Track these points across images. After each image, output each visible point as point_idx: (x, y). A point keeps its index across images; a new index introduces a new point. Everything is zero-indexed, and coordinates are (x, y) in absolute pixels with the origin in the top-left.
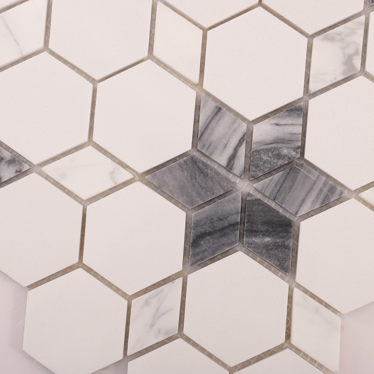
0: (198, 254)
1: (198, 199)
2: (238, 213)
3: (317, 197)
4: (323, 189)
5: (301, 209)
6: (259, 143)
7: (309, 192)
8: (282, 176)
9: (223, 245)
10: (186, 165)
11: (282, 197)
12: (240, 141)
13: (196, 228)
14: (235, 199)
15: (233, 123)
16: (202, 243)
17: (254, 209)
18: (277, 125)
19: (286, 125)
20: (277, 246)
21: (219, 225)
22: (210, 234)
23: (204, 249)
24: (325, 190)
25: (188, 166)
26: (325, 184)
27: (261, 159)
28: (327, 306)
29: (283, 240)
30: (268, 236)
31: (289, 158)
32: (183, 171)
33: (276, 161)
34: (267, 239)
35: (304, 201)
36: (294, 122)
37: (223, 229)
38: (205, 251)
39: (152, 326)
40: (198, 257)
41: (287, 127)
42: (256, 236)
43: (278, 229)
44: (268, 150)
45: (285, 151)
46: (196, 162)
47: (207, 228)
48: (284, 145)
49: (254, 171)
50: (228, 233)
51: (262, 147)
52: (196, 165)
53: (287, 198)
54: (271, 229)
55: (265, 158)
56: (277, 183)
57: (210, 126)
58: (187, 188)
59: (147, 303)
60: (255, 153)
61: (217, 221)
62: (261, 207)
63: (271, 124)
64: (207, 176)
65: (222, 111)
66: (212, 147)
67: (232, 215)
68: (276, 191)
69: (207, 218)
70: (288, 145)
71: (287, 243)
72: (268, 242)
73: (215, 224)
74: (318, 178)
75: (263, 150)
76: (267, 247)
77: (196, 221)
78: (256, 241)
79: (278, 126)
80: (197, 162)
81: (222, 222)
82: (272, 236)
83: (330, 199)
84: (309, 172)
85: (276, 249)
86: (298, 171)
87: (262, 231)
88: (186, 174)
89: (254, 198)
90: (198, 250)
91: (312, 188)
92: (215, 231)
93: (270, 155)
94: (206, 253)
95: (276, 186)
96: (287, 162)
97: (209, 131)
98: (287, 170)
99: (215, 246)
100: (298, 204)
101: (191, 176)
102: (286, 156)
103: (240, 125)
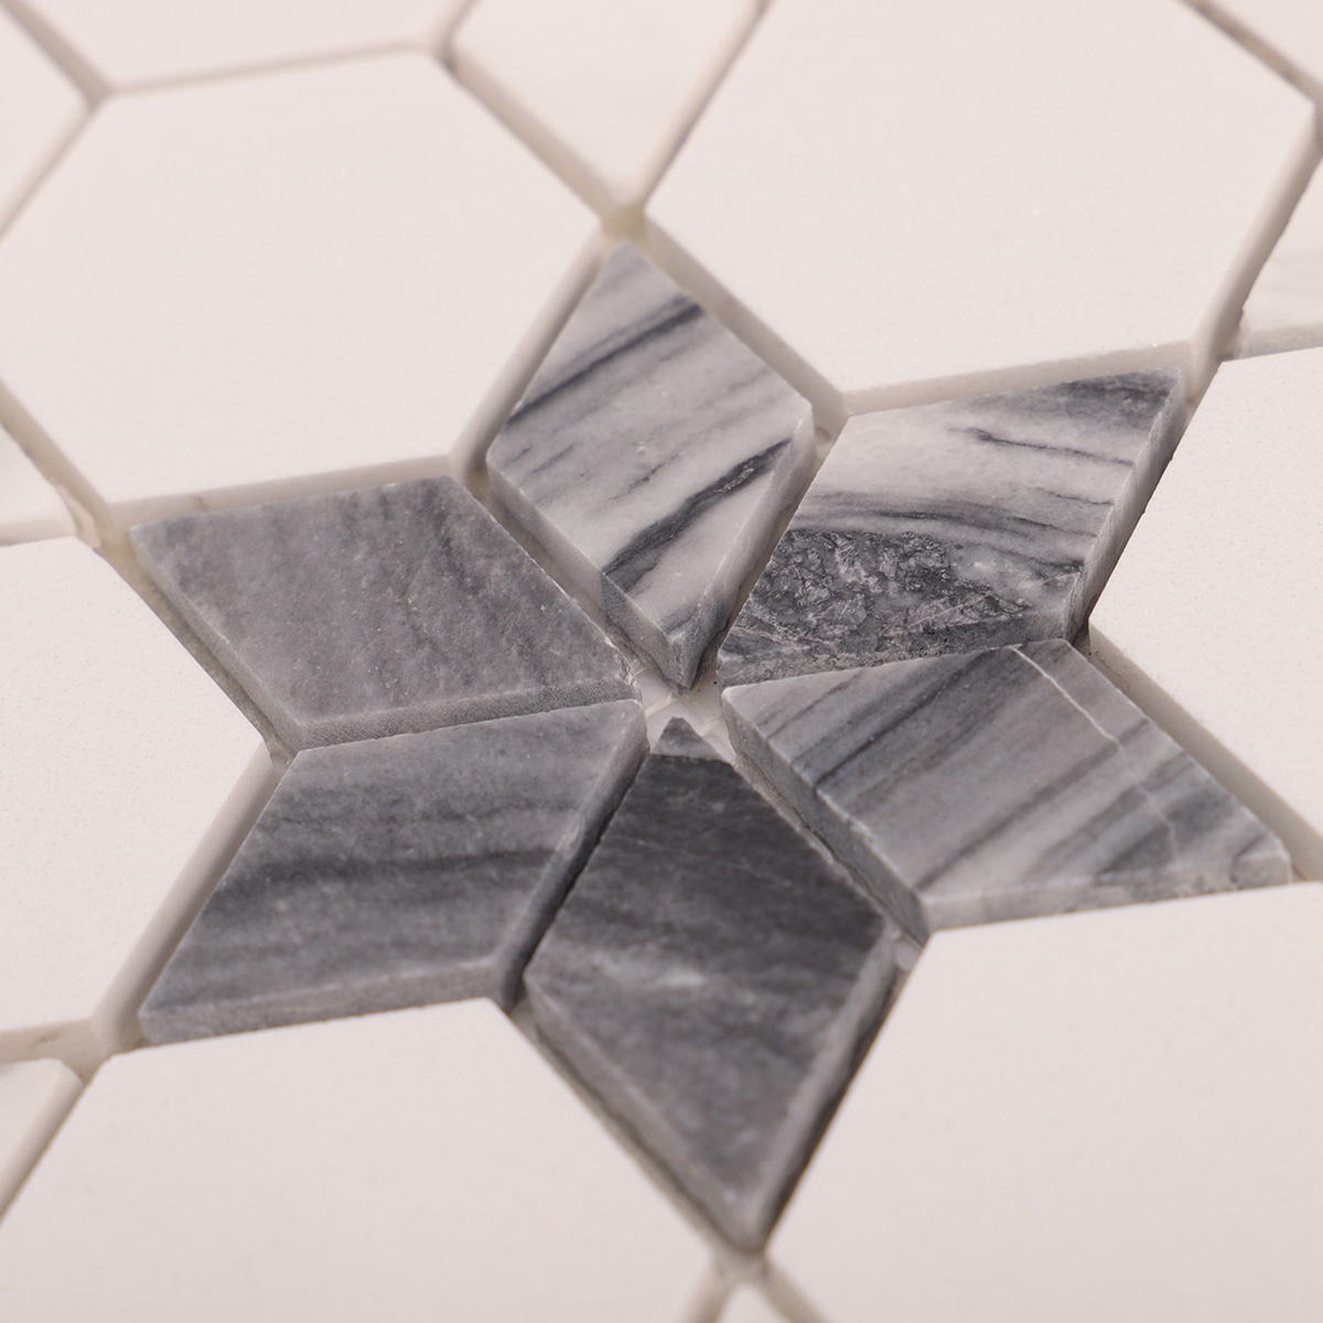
0: (228, 958)
1: (369, 688)
3: (1090, 831)
4: (1142, 798)
5: (967, 868)
6: (848, 501)
7: (1046, 794)
8: (915, 679)
9: (401, 945)
10: (381, 518)
11: (869, 783)
12: (739, 468)
13: (285, 826)
14: (579, 733)
15: (735, 388)
16: (282, 905)
18: (986, 437)
19: (1042, 448)
20: (726, 1028)
21: (424, 840)
22: (349, 871)
23: (273, 937)
24: (1156, 806)
25: (391, 523)
26: (1162, 777)
27: (823, 575)
29: (779, 1001)
30: (699, 961)
31: (993, 603)
32: (349, 542)
33: (909, 600)
34: (685, 978)
35: (996, 830)
36: (1093, 443)
37: (443, 864)
38: (280, 950)
40: (216, 975)
41: (1043, 457)
44: (878, 543)
45: (982, 567)
46: (442, 517)
47: (347, 841)
48: (991, 537)
49: (755, 622)
50: (459, 894)
51: (851, 523)
52: (437, 528)
53: (900, 796)
54: (726, 929)
55: (848, 573)
56: (871, 710)
57: (603, 378)
58: (334, 623)
60: (799, 542)
61: (426, 817)
62: (718, 807)
63: (953, 430)
64: (475, 590)
65: (700, 325)
66: (567, 468)
67: (530, 805)
68: (846, 746)
69: (368, 790)
70: (1008, 542)
71: (797, 1025)
72: (684, 992)
73: (405, 832)
74: (1131, 735)
75: (852, 536)
77: (303, 791)
79: (988, 446)
80: (451, 517)
81: (450, 828)
82: (725, 969)
83: (1169, 859)
84: (1088, 695)
86: (1019, 678)
87: (668, 928)
88: (358, 557)
89: (694, 752)
90: (236, 938)
91: (1074, 776)
92: (387, 868)
93: (887, 565)
94: (277, 963)
95: (856, 720)
96: (971, 618)
97: (584, 393)
98: (959, 658)
100: (953, 834)
101: (386, 573)
102: (977, 589)
103: (771, 401)
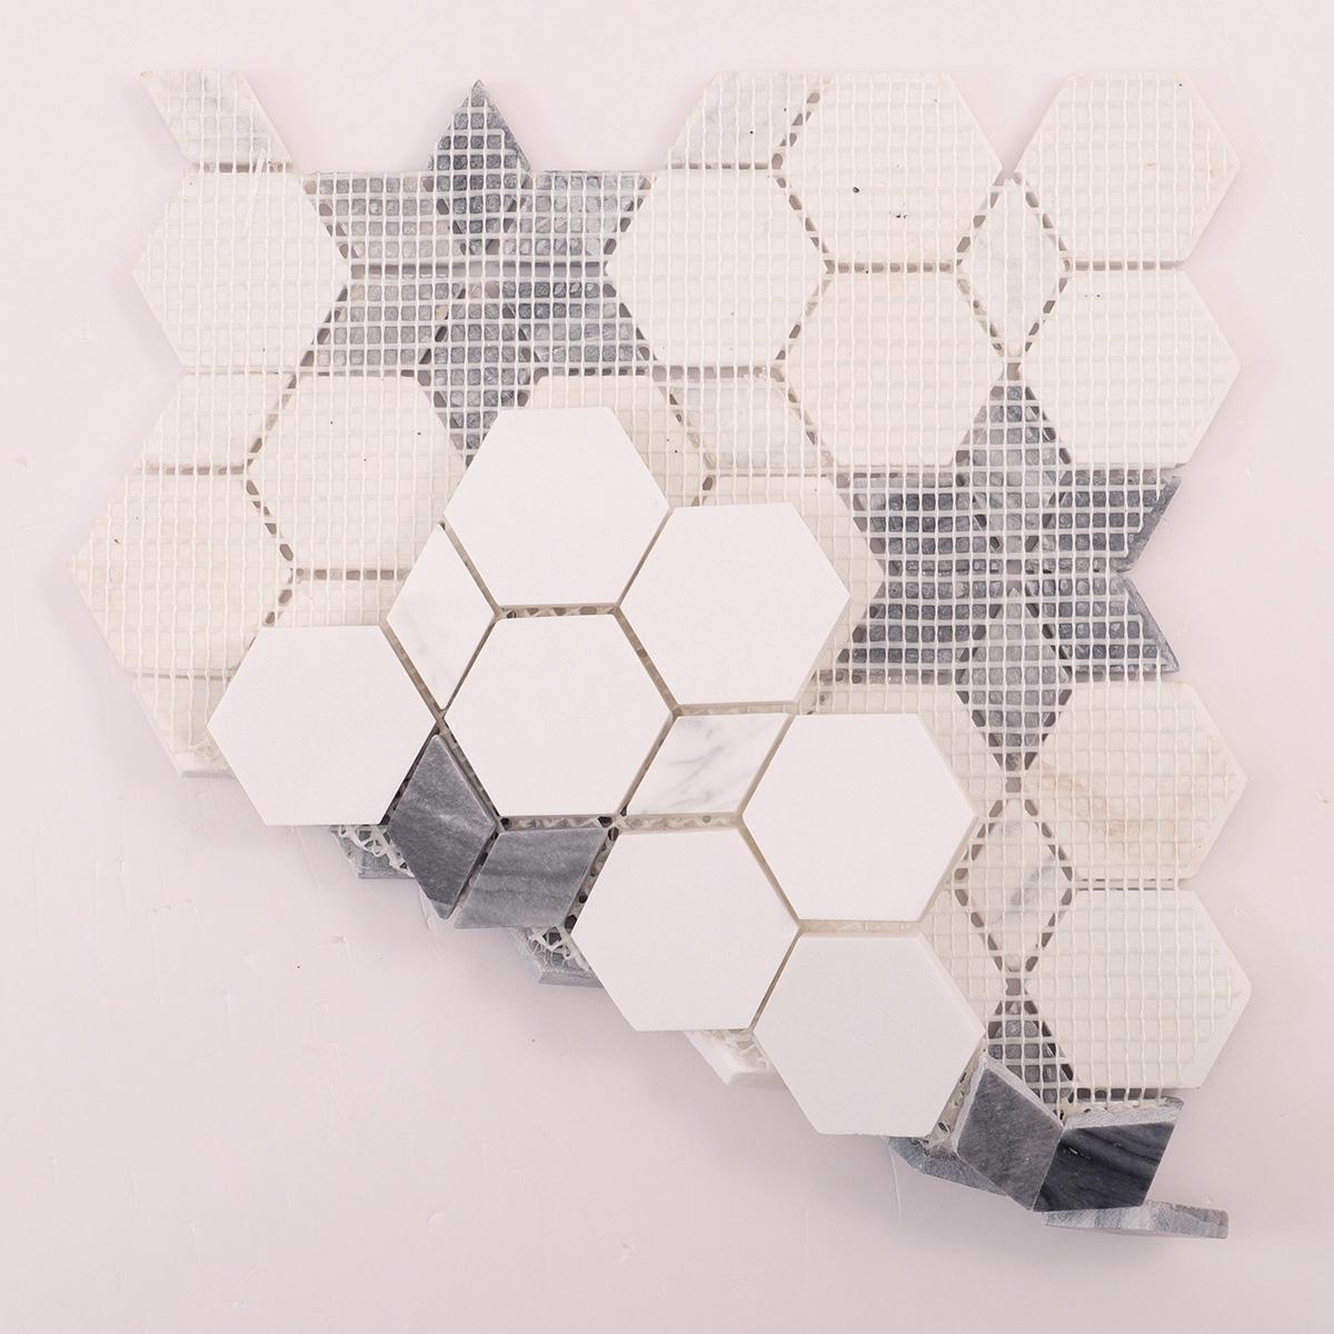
2: (477, 890)
17: (444, 884)
28: (399, 650)
39: (719, 749)
42: (462, 832)
43: (418, 828)
59: (709, 796)
76: (452, 803)
78: (466, 824)
85: (437, 794)
99: (543, 849)
